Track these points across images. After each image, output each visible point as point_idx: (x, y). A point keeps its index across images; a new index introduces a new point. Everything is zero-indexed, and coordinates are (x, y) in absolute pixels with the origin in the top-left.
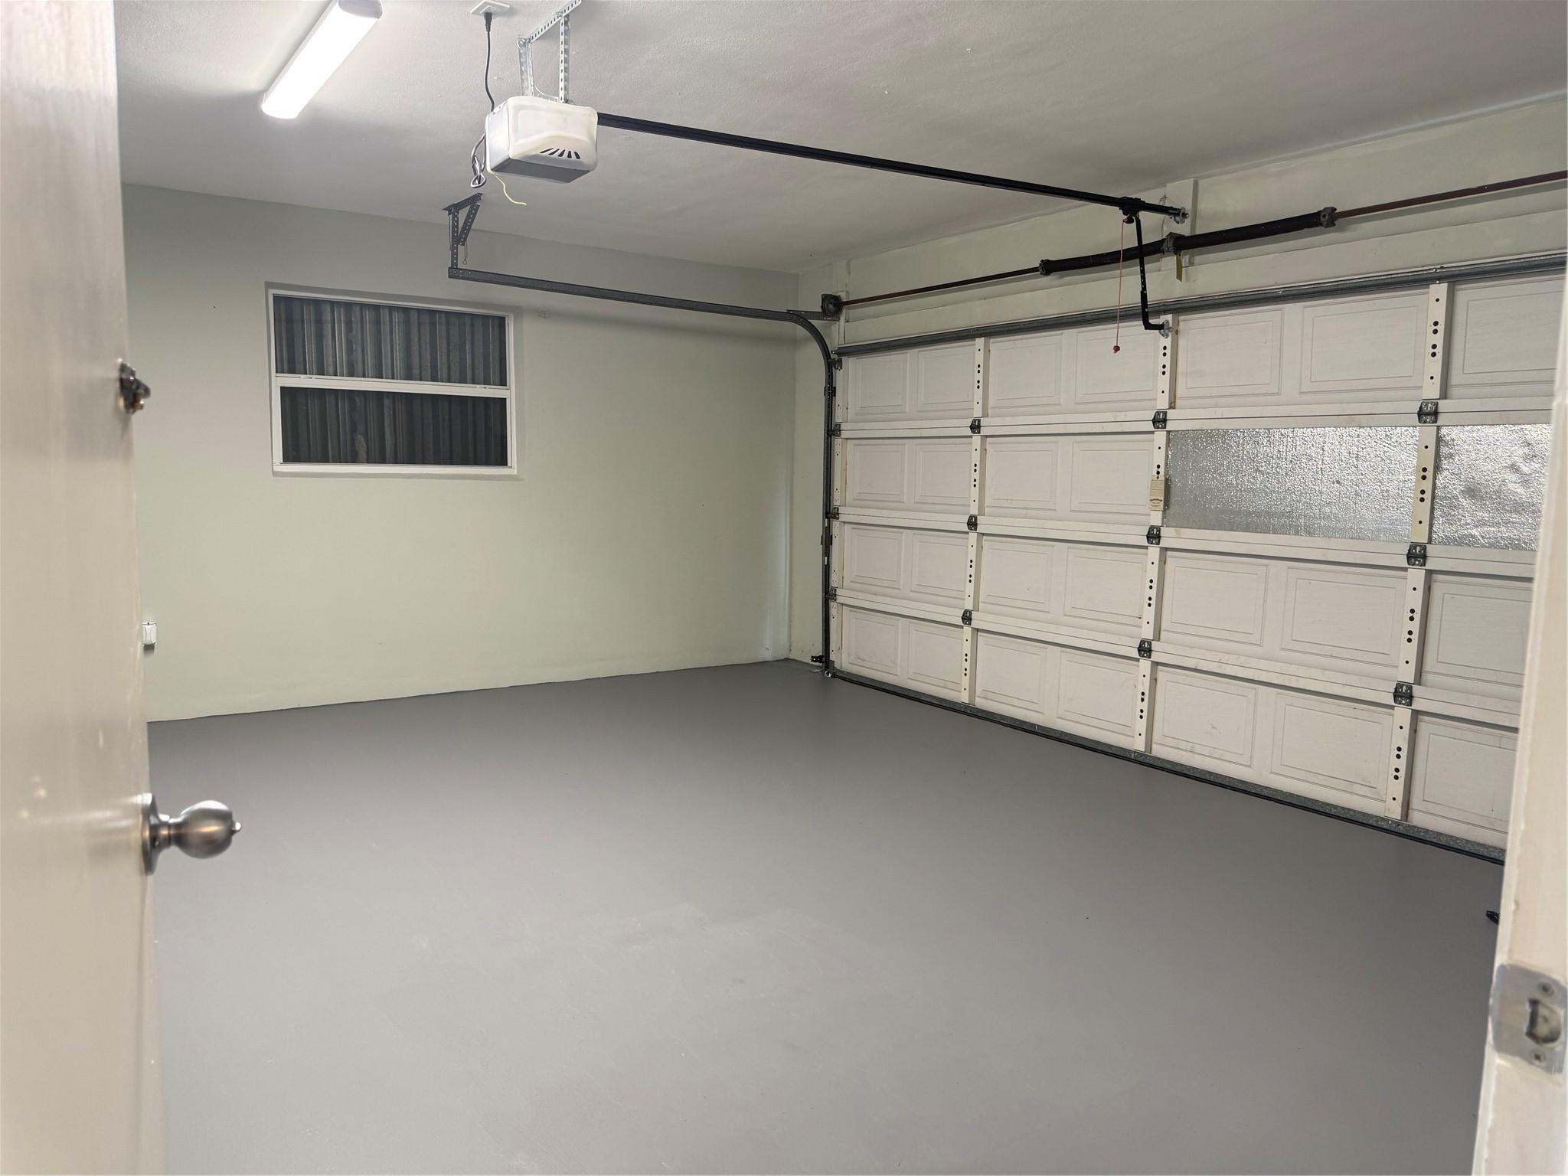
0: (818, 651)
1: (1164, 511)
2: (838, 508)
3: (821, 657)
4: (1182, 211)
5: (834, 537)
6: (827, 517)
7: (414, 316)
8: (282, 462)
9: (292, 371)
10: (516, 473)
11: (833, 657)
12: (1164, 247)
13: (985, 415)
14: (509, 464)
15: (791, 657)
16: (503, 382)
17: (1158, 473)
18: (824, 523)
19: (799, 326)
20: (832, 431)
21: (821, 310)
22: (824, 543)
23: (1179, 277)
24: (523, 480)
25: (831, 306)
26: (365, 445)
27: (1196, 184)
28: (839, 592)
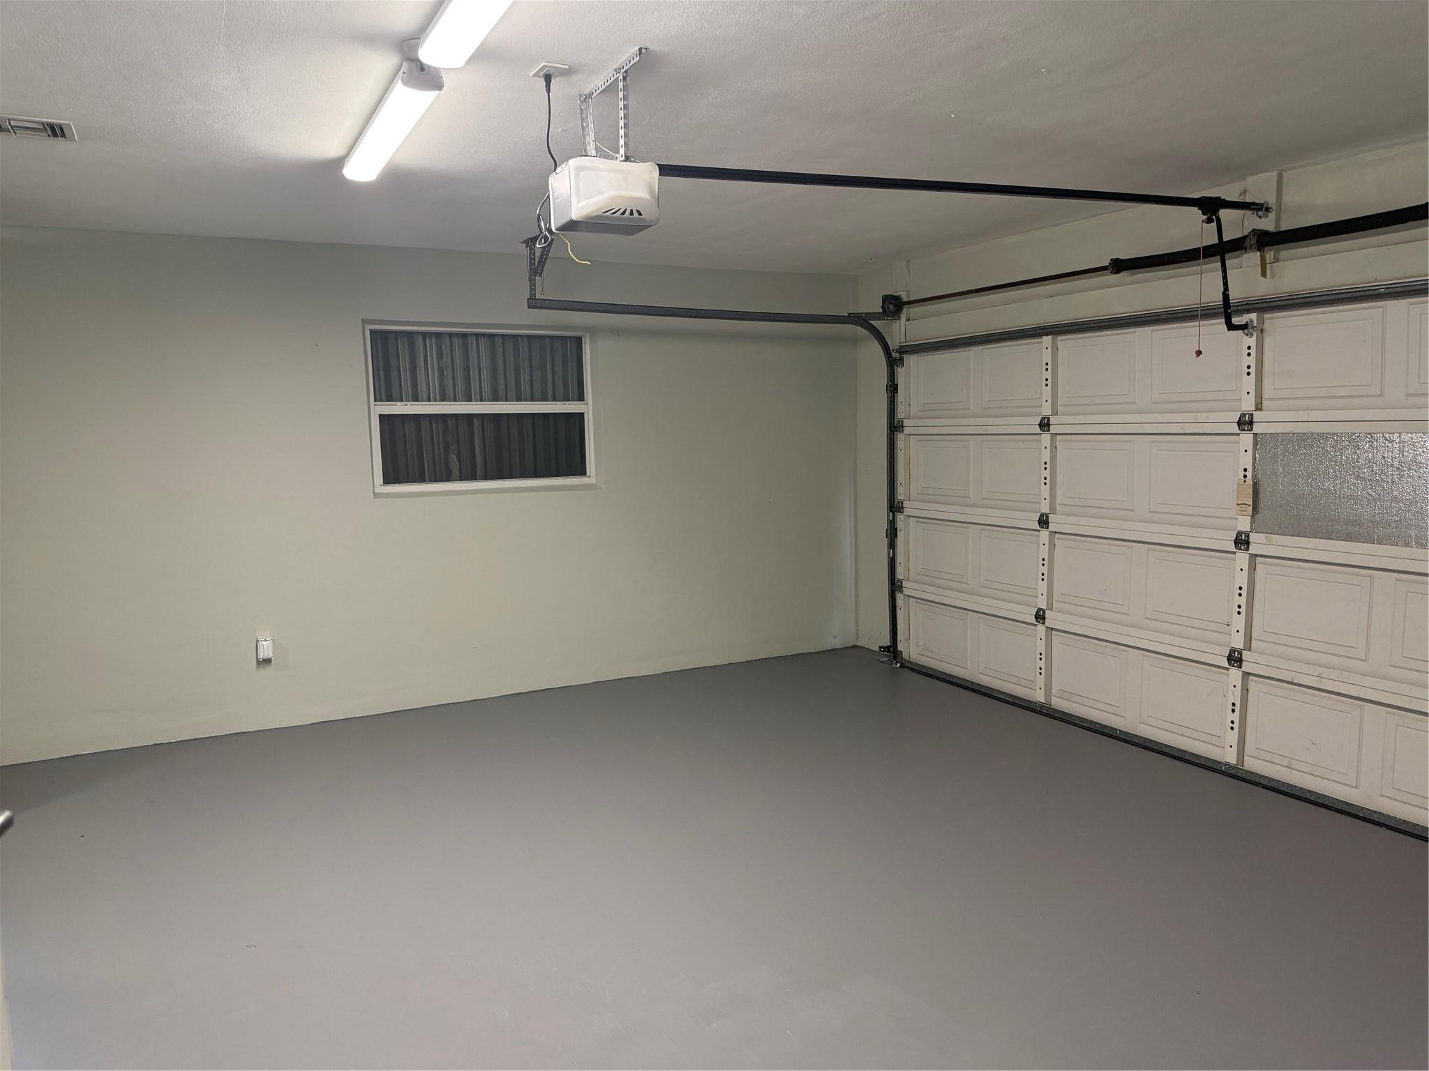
0: (886, 642)
1: (1253, 516)
2: (902, 502)
3: (888, 647)
4: (1265, 206)
5: (898, 530)
6: (891, 511)
7: (499, 341)
8: (382, 483)
9: (390, 398)
10: (594, 482)
11: (900, 647)
12: (1247, 243)
13: (1055, 413)
14: (588, 473)
15: (858, 644)
16: (581, 397)
17: (1245, 476)
18: (888, 517)
19: (859, 327)
20: (894, 427)
21: (881, 311)
22: (889, 537)
23: (1264, 274)
24: (600, 488)
25: (891, 307)
26: (458, 464)
27: (1280, 176)
28: (905, 584)
